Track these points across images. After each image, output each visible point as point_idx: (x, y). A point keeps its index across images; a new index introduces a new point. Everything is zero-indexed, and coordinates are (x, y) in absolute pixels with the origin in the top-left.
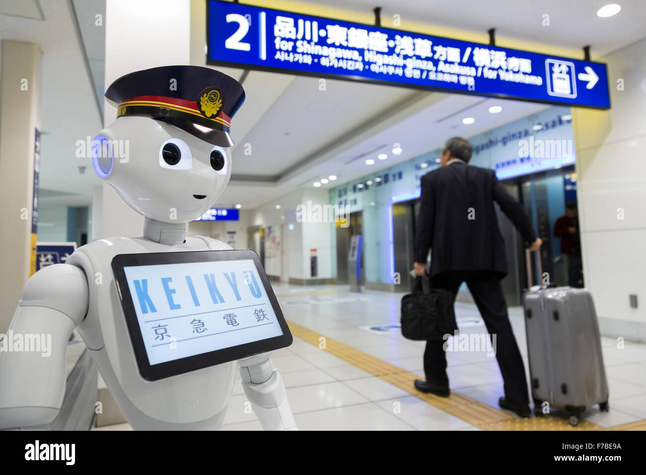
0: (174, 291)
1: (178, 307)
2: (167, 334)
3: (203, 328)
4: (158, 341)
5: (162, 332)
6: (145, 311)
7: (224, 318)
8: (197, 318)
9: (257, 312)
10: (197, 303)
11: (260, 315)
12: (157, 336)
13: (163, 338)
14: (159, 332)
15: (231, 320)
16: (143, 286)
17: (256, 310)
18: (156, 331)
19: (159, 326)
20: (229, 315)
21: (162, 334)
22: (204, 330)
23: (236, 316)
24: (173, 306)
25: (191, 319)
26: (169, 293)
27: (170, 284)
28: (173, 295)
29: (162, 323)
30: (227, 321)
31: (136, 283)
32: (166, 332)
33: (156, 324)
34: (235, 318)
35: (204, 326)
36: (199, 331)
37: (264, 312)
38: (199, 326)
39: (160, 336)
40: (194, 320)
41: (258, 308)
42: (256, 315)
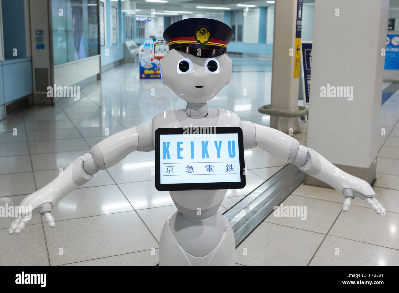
0: (182, 149)
1: (182, 158)
2: (172, 171)
3: (191, 171)
4: (167, 174)
5: (170, 169)
6: (165, 158)
7: (206, 167)
8: (190, 165)
9: (228, 166)
10: (193, 157)
11: (229, 168)
12: (167, 171)
13: (170, 173)
14: (168, 169)
15: (210, 169)
16: (167, 145)
17: (228, 165)
18: (167, 168)
19: (170, 166)
20: (209, 166)
21: (170, 171)
22: (192, 172)
23: (213, 167)
24: (179, 157)
25: (187, 165)
26: (179, 149)
27: (181, 145)
28: (181, 151)
29: (171, 165)
30: (207, 169)
31: (164, 143)
32: (172, 170)
33: (168, 165)
34: (212, 168)
35: (193, 169)
36: (189, 172)
37: (232, 167)
38: (190, 169)
39: (169, 171)
40: (188, 166)
41: (229, 164)
42: (227, 167)
